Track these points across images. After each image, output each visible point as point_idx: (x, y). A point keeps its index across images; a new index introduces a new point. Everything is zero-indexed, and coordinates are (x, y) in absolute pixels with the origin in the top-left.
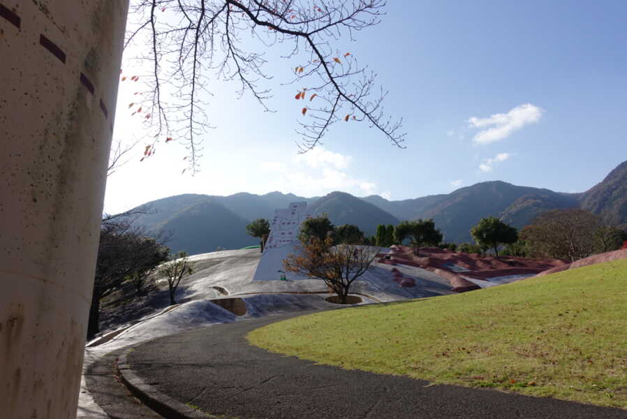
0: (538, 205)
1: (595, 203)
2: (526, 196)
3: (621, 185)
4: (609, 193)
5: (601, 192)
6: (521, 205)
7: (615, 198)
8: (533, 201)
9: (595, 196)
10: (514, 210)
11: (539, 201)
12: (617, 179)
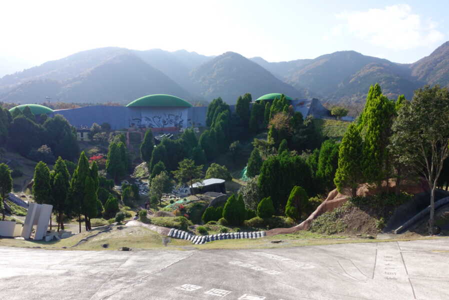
0: (381, 71)
1: (423, 72)
2: (373, 63)
3: (444, 59)
4: (434, 65)
5: (429, 64)
6: (368, 71)
7: (439, 69)
8: (377, 68)
9: (423, 67)
10: (362, 74)
11: (382, 68)
12: (442, 54)
